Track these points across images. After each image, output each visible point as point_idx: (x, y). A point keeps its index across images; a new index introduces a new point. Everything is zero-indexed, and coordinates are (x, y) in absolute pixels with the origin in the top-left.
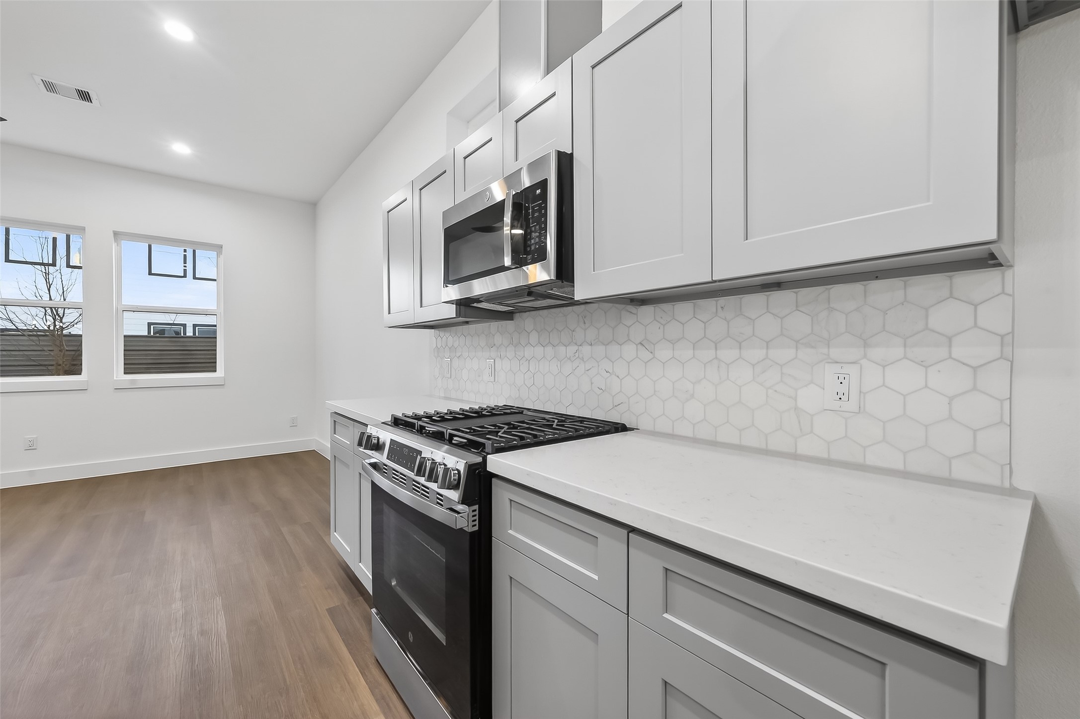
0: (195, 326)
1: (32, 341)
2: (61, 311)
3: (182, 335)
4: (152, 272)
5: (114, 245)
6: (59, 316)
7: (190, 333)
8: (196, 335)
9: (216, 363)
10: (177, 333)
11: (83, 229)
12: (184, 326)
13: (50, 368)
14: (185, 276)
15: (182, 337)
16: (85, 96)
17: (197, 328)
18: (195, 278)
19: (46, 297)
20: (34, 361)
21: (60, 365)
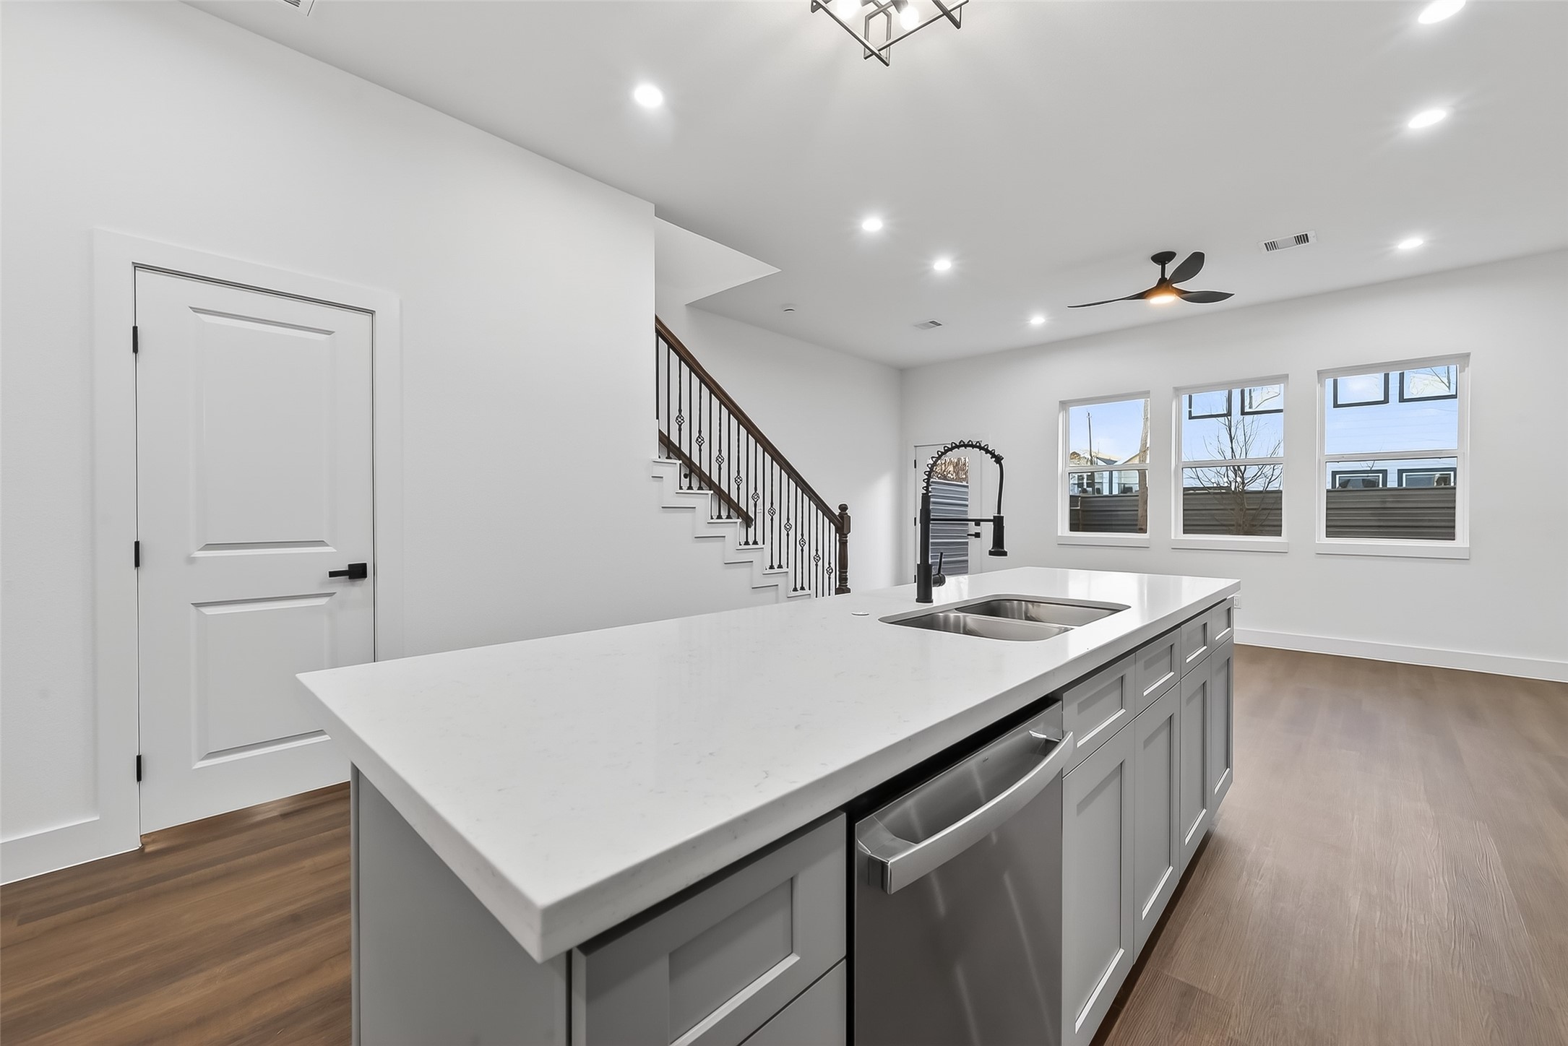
0: (1400, 472)
1: (1216, 499)
2: (1242, 468)
3: (1381, 486)
4: (1339, 403)
5: (1318, 386)
6: (1241, 472)
7: (1392, 483)
8: (1402, 485)
9: (1454, 527)
10: (1371, 484)
11: (1287, 376)
12: (1385, 472)
13: (1231, 528)
14: (1386, 401)
15: (1381, 490)
16: (1303, 239)
17: (1404, 474)
18: (1402, 399)
19: (1229, 455)
20: (1217, 520)
21: (1240, 525)
